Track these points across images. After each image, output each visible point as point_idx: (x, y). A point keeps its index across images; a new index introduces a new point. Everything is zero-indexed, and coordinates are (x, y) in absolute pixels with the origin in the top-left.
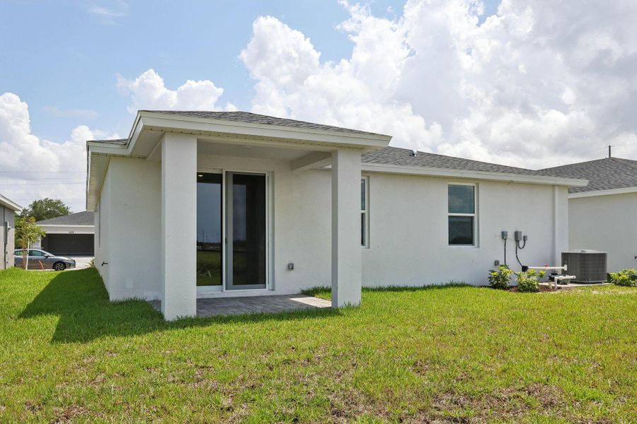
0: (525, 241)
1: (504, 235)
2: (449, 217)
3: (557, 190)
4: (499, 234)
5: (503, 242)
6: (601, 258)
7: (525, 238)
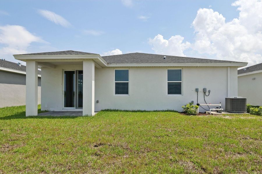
0: (209, 93)
1: (197, 90)
2: (168, 83)
3: (229, 69)
4: (194, 89)
5: (197, 93)
6: (244, 100)
7: (209, 92)
